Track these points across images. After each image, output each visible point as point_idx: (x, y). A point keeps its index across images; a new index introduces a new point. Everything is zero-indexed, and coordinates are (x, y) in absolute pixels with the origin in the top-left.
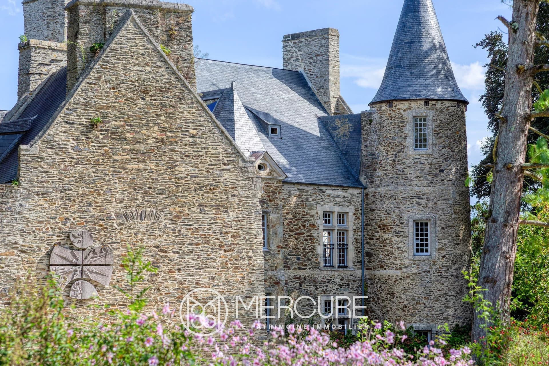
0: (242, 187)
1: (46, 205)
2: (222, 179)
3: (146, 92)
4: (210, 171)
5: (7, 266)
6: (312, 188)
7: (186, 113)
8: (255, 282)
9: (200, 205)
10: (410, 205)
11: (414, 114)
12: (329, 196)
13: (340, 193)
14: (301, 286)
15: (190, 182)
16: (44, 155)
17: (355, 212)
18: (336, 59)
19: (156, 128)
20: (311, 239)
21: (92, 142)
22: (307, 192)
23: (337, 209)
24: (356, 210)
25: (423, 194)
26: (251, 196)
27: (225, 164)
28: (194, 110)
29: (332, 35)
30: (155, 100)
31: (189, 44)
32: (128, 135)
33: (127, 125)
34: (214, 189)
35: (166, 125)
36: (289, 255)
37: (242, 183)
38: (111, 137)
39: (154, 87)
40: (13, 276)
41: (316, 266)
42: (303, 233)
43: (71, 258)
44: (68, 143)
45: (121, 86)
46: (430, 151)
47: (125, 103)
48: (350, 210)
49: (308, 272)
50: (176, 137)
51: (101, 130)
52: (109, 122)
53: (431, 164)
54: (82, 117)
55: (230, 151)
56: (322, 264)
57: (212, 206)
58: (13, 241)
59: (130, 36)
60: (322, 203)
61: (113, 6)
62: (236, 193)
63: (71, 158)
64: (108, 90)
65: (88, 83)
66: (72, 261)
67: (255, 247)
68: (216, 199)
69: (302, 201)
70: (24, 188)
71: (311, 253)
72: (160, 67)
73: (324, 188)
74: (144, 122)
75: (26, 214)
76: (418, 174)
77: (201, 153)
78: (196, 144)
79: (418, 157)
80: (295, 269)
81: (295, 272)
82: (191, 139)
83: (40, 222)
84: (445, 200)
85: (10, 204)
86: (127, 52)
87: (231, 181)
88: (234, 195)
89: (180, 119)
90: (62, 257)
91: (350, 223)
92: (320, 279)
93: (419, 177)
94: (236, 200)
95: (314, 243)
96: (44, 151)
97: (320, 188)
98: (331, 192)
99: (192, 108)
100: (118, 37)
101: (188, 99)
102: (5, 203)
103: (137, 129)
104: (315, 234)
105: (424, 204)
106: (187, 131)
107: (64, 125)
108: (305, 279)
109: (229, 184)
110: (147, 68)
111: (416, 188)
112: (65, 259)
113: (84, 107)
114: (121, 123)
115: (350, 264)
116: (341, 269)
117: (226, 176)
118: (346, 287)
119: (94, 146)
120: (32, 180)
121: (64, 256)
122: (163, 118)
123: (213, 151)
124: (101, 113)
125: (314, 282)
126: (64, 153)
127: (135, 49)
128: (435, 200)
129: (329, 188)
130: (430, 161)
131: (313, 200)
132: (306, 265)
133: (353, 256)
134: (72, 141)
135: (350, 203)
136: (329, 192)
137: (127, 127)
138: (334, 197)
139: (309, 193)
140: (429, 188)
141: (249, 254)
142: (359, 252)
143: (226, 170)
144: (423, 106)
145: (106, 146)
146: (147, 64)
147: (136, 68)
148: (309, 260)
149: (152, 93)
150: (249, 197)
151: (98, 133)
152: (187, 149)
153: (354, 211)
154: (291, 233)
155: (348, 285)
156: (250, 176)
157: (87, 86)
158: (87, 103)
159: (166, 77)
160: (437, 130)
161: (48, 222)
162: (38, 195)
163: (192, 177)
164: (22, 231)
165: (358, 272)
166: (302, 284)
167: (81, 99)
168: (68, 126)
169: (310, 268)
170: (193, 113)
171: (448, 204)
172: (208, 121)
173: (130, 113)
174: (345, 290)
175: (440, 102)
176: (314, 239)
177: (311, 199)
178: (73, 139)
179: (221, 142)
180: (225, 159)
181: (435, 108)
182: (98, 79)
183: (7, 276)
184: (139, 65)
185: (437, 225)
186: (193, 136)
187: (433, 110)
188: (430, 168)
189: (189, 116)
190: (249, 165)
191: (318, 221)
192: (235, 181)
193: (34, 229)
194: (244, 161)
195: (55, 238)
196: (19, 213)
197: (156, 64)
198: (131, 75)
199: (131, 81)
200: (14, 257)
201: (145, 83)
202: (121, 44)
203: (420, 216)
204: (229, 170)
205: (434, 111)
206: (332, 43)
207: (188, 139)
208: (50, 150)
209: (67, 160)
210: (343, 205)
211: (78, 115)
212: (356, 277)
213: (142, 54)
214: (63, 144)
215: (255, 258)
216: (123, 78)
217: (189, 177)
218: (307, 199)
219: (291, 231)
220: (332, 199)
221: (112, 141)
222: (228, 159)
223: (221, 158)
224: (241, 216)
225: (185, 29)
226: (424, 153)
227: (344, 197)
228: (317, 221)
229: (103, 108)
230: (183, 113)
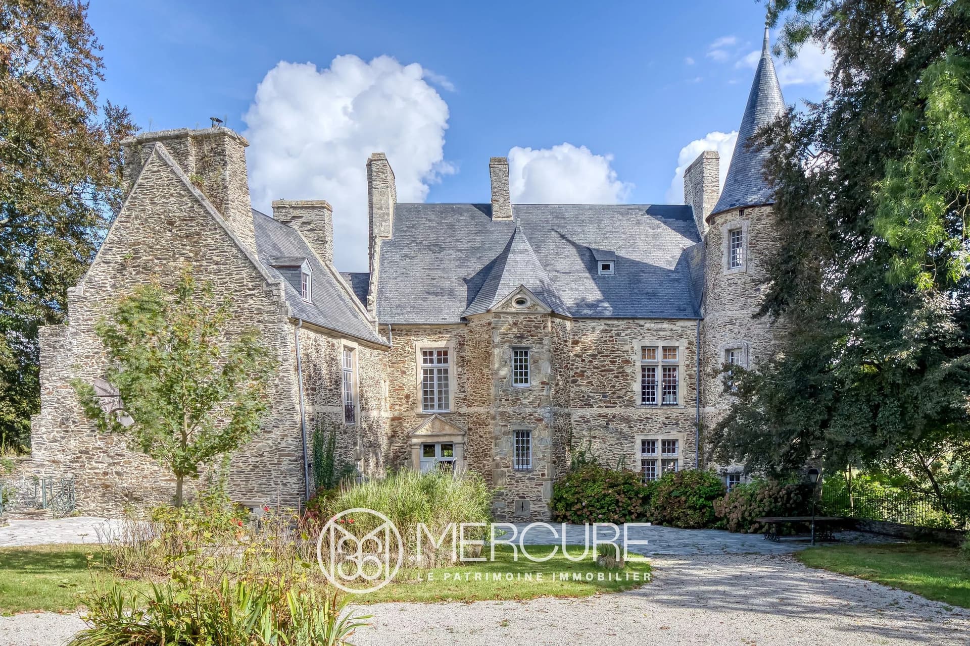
0: (267, 312)
1: (90, 342)
2: (246, 305)
3: (171, 223)
4: (235, 297)
5: (63, 398)
6: (625, 322)
7: (210, 240)
8: (283, 411)
9: (226, 334)
10: (724, 333)
11: (729, 228)
12: (648, 330)
13: (665, 325)
14: (608, 424)
15: (215, 311)
16: (88, 294)
17: (689, 346)
18: (714, 184)
19: (182, 259)
20: (623, 376)
21: (127, 279)
22: (619, 326)
23: (661, 344)
24: (689, 344)
25: (736, 319)
26: (276, 321)
27: (249, 289)
28: (217, 236)
29: (707, 159)
30: (180, 230)
31: (223, 169)
32: (157, 269)
33: (156, 259)
34: (239, 316)
35: (191, 255)
36: (591, 392)
37: (267, 308)
38: (142, 273)
39: (179, 217)
40: (68, 407)
41: (630, 403)
42: (613, 370)
43: (109, 389)
44: (106, 281)
45: (149, 220)
46: (743, 269)
47: (153, 238)
48: (682, 344)
49: (618, 410)
50: (201, 266)
51: (134, 267)
52: (140, 258)
53: (745, 283)
54: (117, 256)
55: (254, 274)
56: (639, 401)
57: (238, 334)
58: (66, 375)
59: (155, 169)
60: (640, 338)
61: (147, 142)
62: (261, 319)
63: (110, 296)
64: (138, 226)
65: (121, 222)
66: (110, 393)
67: (281, 374)
68: (242, 327)
69: (612, 337)
70: (73, 327)
71: (623, 391)
72: (184, 196)
73: (642, 322)
74: (171, 254)
75: (75, 350)
76: (731, 296)
77: (225, 280)
78: (220, 271)
79: (732, 277)
80: (600, 407)
81: (599, 410)
82: (215, 267)
83: (87, 357)
84: (761, 324)
85: (62, 342)
86: (153, 186)
87: (256, 306)
88: (259, 321)
89: (204, 246)
90: (102, 389)
91: (681, 358)
92: (635, 417)
93: (732, 300)
94: (262, 326)
95: (627, 380)
96: (87, 291)
97: (636, 321)
98: (653, 325)
99: (216, 234)
100: (144, 172)
101: (211, 225)
102: (59, 341)
103: (164, 262)
104: (629, 370)
105: (736, 330)
106: (211, 259)
107: (102, 265)
108: (614, 417)
109: (253, 310)
110: (173, 199)
111: (729, 313)
112: (105, 390)
113: (118, 246)
114: (151, 258)
115: (681, 401)
116: (665, 407)
117: (251, 302)
118: (674, 426)
119: (128, 283)
120: (78, 319)
121: (104, 388)
122: (188, 248)
123: (238, 277)
124: (133, 249)
125: (627, 420)
126: (104, 291)
127: (160, 182)
128: (748, 325)
129: (649, 321)
130: (743, 280)
131: (626, 335)
132: (616, 403)
133: (685, 393)
134: (110, 280)
135: (681, 336)
136: (649, 325)
137: (156, 261)
138: (657, 331)
139: (621, 328)
140: (742, 312)
141: (276, 382)
142: (694, 389)
143: (250, 295)
144: (738, 217)
145: (139, 281)
146: (172, 195)
147: (163, 200)
148: (619, 397)
149: (177, 223)
150: (275, 323)
151: (131, 269)
152: (212, 276)
153: (686, 345)
154: (595, 370)
155: (677, 424)
156: (275, 300)
157: (119, 225)
158: (121, 241)
159: (190, 205)
160: (753, 242)
161: (93, 357)
162: (84, 332)
163: (217, 305)
164: (72, 366)
165: (692, 411)
166: (610, 423)
167: (115, 238)
168: (106, 265)
169: (621, 406)
170: (217, 239)
171: (764, 328)
172: (231, 246)
173: (158, 247)
174: (672, 429)
175: (757, 209)
176: (627, 376)
177: (623, 334)
178: (111, 278)
179: (244, 267)
180: (249, 283)
181: (751, 216)
182: (128, 216)
183: (63, 407)
184: (164, 197)
185: (750, 354)
186: (217, 263)
187: (748, 219)
188: (744, 288)
189: (213, 242)
190: (274, 288)
191: (634, 357)
192: (260, 307)
193: (82, 363)
194: (268, 284)
195: (99, 371)
196: (69, 350)
197: (179, 193)
198: (158, 208)
199: (158, 214)
200: (67, 390)
201: (170, 215)
202: (147, 178)
203: (731, 345)
204: (254, 295)
205: (750, 220)
206: (708, 167)
207: (212, 267)
208: (93, 290)
209: (106, 297)
210: (671, 339)
211: (114, 255)
212: (688, 416)
213: (167, 186)
214: (103, 283)
215: (281, 386)
216: (150, 212)
217: (215, 305)
218: (618, 335)
219: (595, 368)
220: (655, 333)
221: (144, 276)
222: (253, 283)
223: (245, 283)
224: (267, 342)
225: (219, 154)
226: (737, 271)
227: (671, 330)
228: (632, 357)
229: (134, 245)
230: (206, 240)
